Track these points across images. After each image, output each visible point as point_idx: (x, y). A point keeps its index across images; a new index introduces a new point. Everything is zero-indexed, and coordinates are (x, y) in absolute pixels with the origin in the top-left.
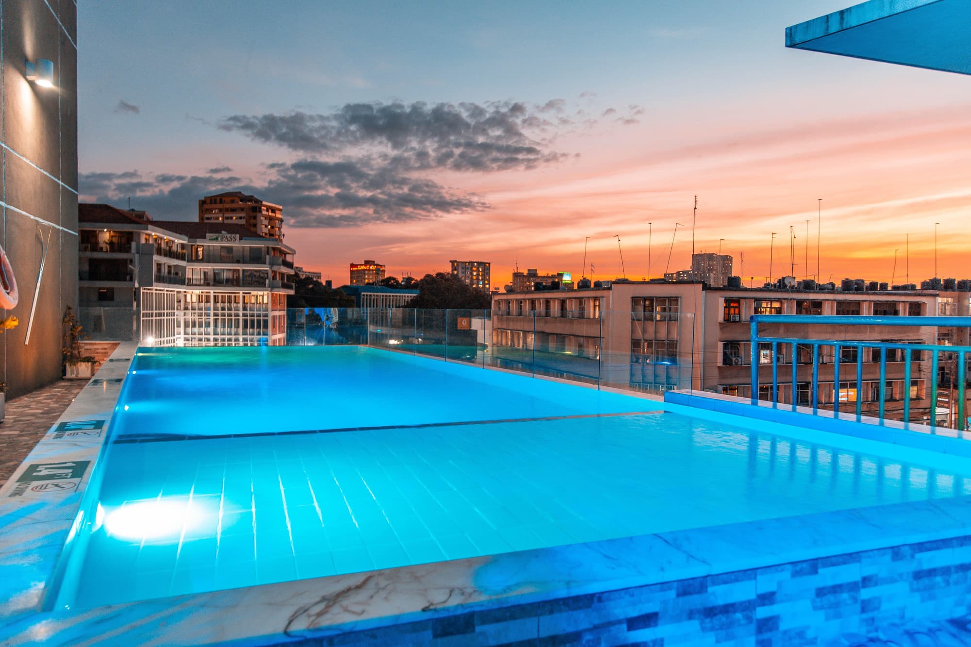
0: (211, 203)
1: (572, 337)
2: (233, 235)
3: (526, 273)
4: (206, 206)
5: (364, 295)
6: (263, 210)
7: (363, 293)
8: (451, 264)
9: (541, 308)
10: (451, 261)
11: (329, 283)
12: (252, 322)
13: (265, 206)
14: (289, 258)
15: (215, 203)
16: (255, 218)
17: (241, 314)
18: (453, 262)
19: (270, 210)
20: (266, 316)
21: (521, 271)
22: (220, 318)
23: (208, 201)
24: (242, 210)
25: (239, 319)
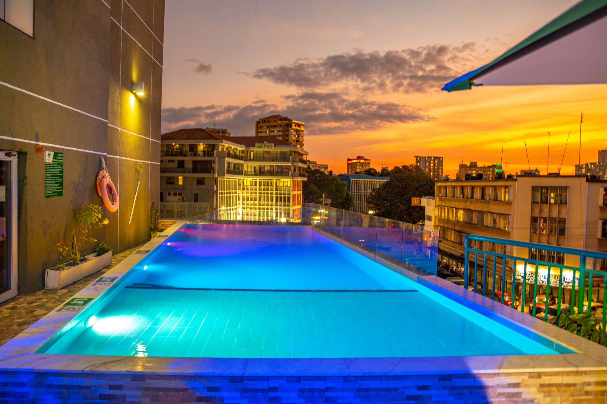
0: (263, 122)
1: (489, 213)
2: (271, 144)
3: (468, 164)
4: (260, 125)
5: (352, 181)
6: (293, 125)
7: (352, 179)
8: (415, 158)
9: (468, 192)
10: (415, 157)
11: (331, 172)
12: (281, 198)
13: (294, 123)
14: (304, 157)
15: (265, 122)
16: (288, 131)
17: (274, 193)
18: (416, 157)
19: (297, 126)
20: (289, 194)
21: (465, 163)
22: (262, 195)
23: (261, 122)
24: (280, 126)
25: (273, 196)
